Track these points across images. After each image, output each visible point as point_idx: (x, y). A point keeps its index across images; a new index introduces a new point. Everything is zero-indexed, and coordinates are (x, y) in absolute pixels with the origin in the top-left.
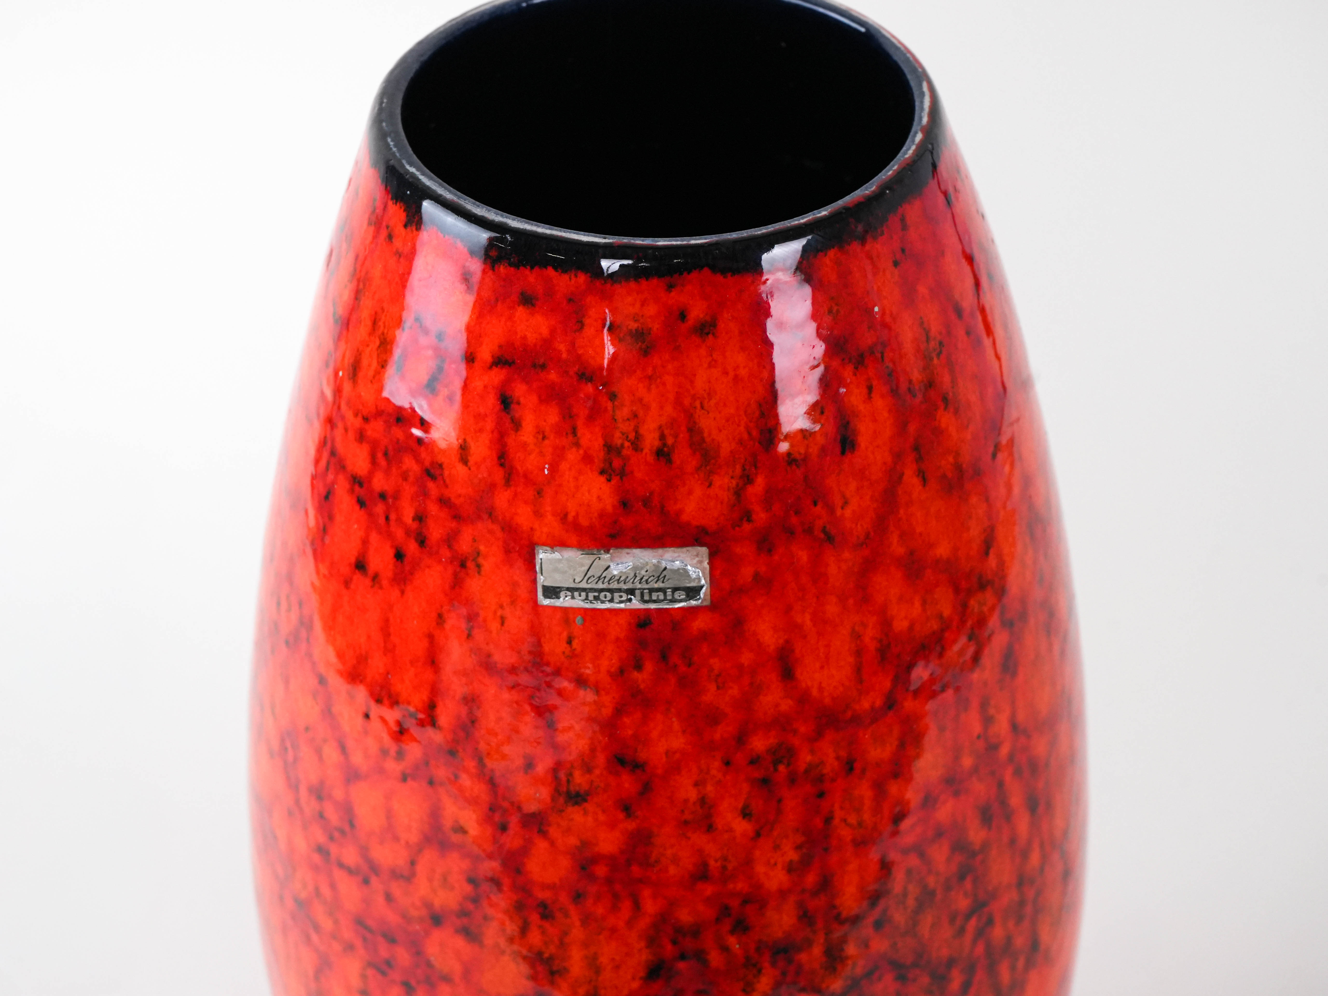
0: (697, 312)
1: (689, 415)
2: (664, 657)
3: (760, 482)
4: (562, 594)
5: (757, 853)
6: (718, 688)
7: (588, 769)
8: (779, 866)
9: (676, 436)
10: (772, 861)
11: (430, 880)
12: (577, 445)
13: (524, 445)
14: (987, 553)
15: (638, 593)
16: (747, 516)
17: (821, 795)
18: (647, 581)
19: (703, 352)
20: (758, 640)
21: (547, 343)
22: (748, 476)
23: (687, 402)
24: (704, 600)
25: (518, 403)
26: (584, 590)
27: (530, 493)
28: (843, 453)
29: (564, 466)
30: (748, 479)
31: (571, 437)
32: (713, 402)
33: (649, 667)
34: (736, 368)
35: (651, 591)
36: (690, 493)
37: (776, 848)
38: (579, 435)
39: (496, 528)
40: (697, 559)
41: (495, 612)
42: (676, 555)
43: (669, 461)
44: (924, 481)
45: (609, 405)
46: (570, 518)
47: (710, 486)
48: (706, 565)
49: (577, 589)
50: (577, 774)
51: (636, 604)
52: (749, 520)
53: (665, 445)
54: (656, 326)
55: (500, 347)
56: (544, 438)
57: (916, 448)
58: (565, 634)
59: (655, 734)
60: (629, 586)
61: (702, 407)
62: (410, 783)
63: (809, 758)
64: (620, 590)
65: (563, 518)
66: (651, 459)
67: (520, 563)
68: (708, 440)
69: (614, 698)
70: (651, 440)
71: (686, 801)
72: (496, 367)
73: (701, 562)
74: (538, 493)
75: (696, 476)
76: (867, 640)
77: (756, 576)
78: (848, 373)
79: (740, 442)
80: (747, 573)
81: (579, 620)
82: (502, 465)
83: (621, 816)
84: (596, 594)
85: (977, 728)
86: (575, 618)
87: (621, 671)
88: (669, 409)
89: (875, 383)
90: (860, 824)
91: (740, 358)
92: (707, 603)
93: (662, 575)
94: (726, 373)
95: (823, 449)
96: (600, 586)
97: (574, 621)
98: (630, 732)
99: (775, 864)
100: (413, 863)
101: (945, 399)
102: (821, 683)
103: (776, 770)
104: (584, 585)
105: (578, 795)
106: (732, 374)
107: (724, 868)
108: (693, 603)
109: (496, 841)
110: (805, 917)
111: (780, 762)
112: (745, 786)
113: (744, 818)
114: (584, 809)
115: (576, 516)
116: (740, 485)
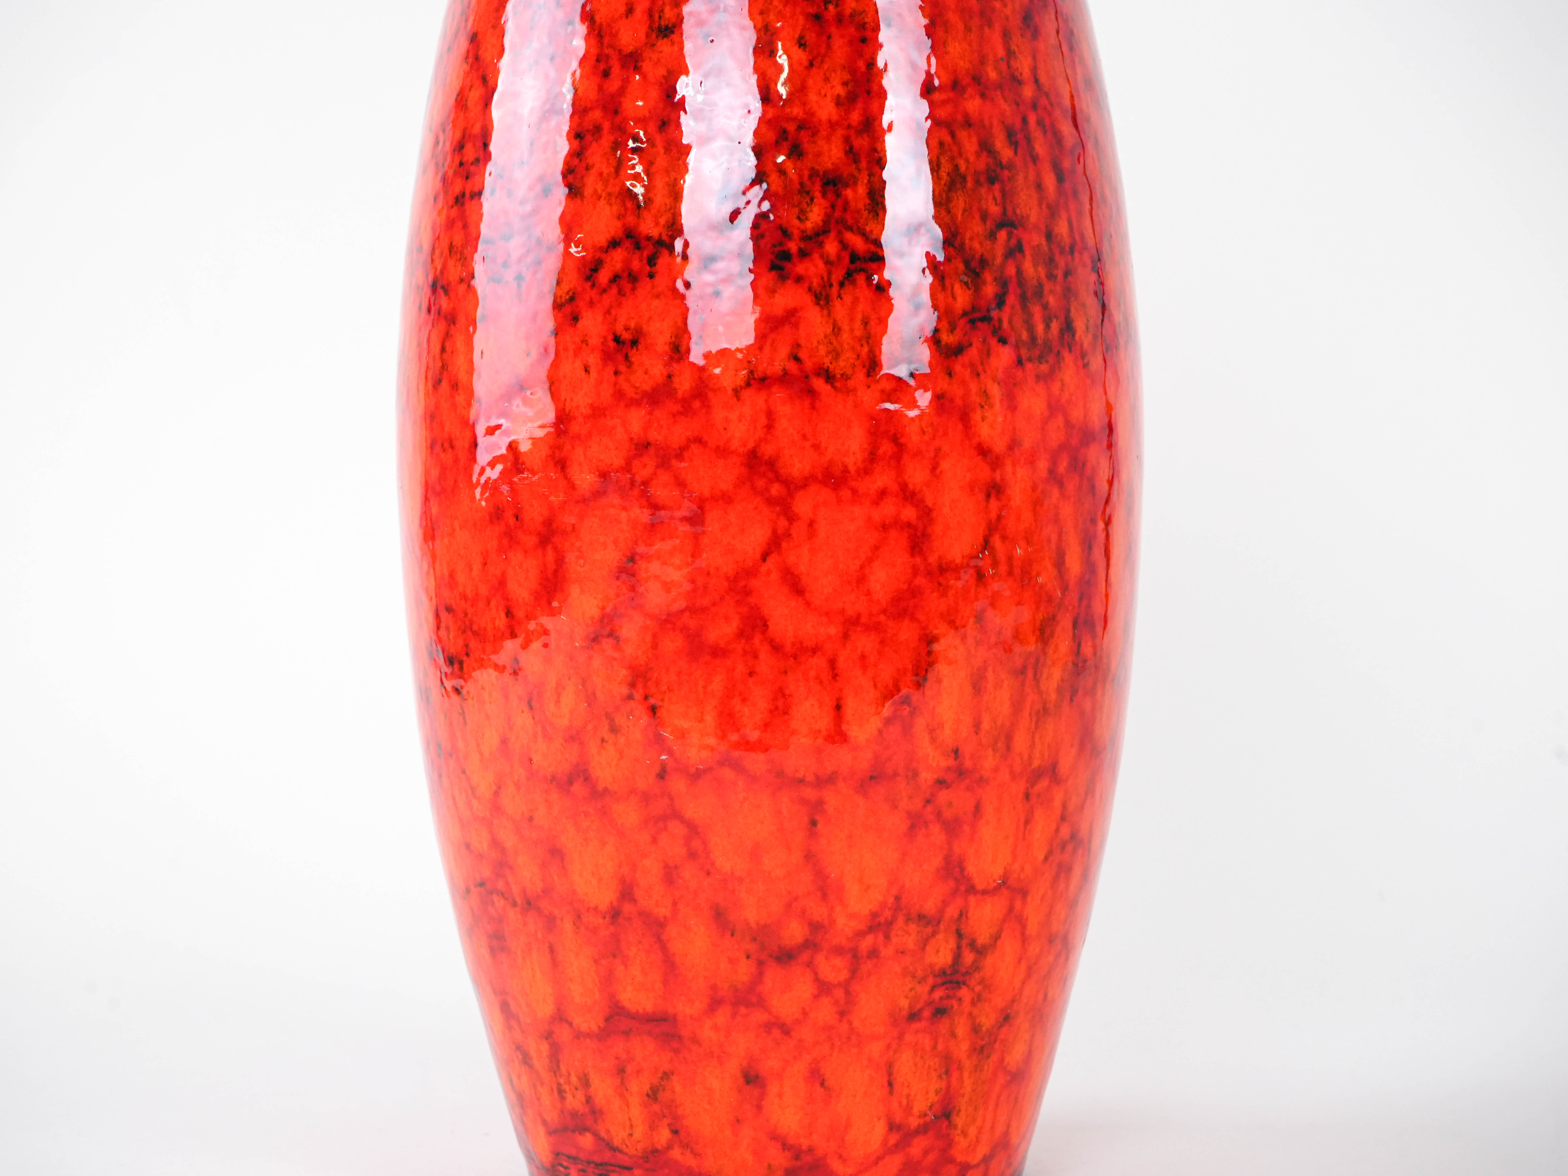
5: (811, 82)
8: (829, 98)
10: (823, 92)
17: (864, 41)
37: (827, 80)
50: (667, 9)
99: (826, 96)
103: (826, 9)
105: (667, 27)
109: (600, 88)
110: (851, 153)
111: (830, 2)
112: (801, 20)
113: (800, 47)
114: (671, 40)
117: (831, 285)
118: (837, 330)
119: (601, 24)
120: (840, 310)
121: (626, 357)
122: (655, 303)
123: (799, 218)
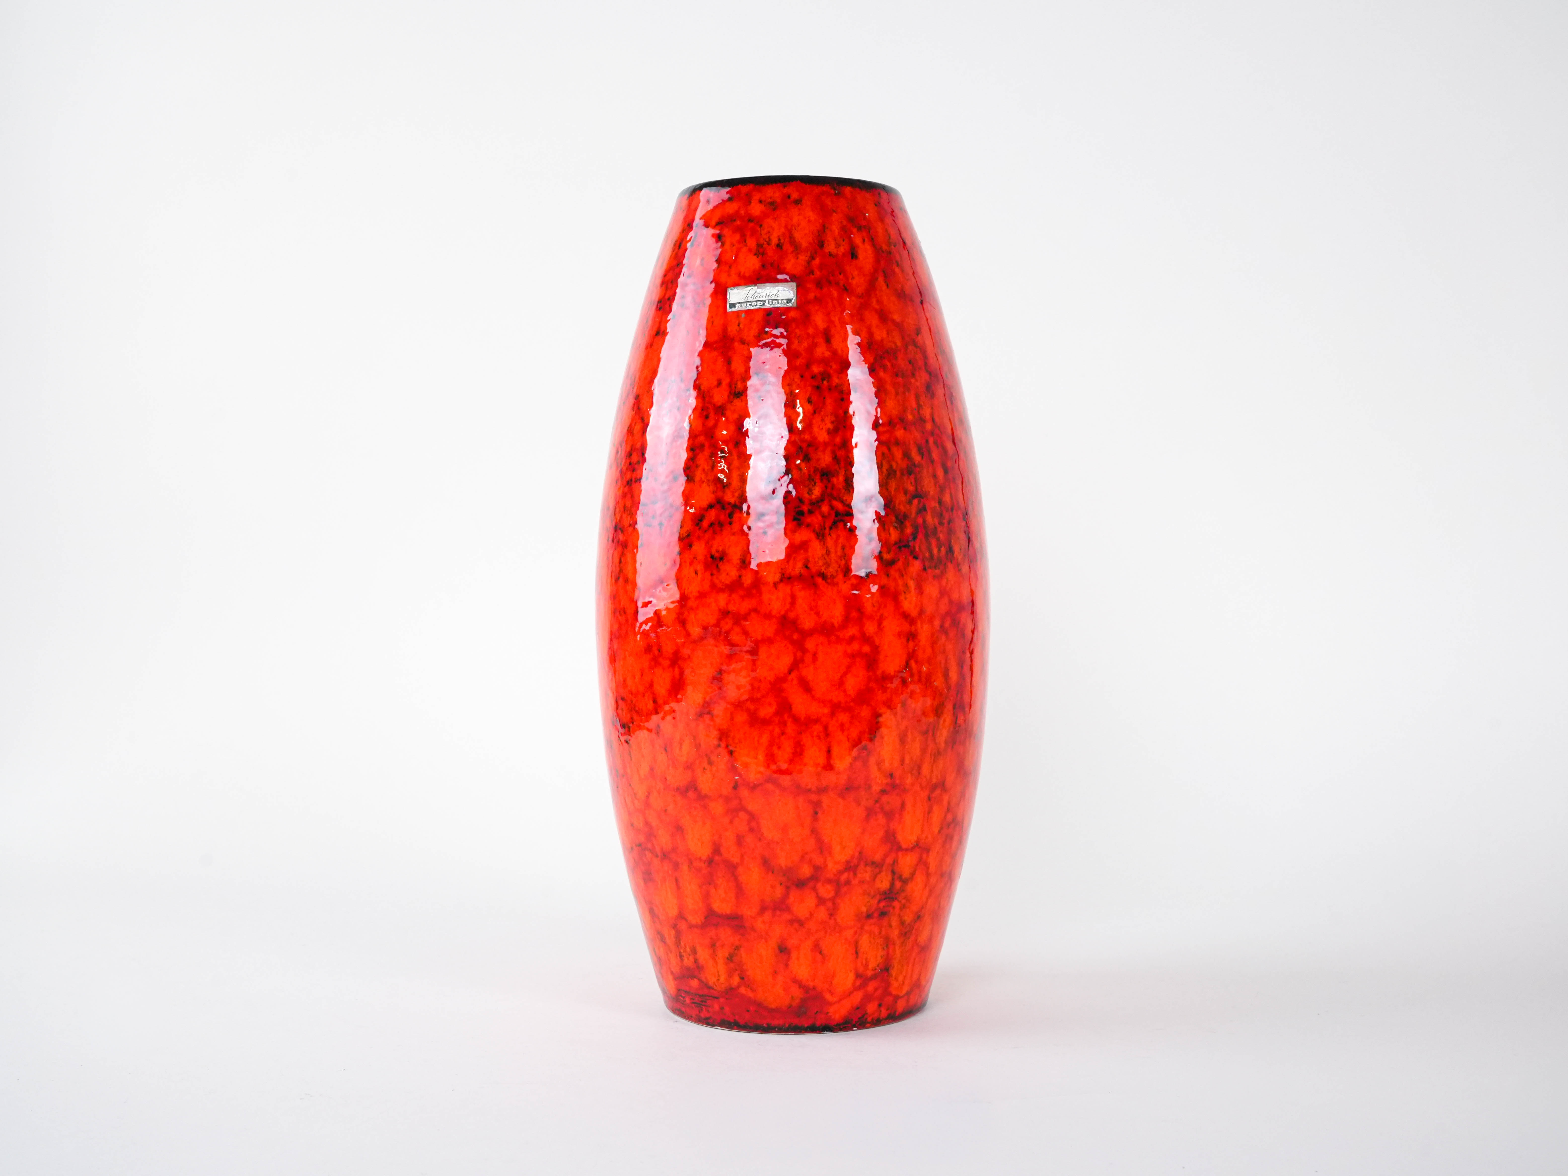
0: (795, 195)
1: (790, 232)
3: (817, 261)
4: (737, 305)
5: (814, 421)
6: (799, 342)
7: (743, 380)
8: (824, 430)
9: (785, 240)
10: (821, 427)
12: (746, 245)
14: (917, 333)
15: (767, 301)
16: (812, 272)
17: (842, 400)
19: (796, 209)
20: (816, 324)
21: (737, 212)
22: (813, 257)
23: (789, 227)
25: (725, 236)
26: (746, 302)
27: (727, 268)
28: (852, 258)
29: (741, 255)
30: (812, 258)
31: (744, 243)
32: (800, 228)
34: (809, 217)
35: (772, 300)
36: (790, 261)
37: (823, 420)
38: (747, 241)
39: (712, 286)
41: (710, 320)
43: (781, 249)
44: (887, 287)
45: (759, 229)
46: (742, 274)
47: (798, 257)
48: (795, 290)
49: (742, 303)
50: (739, 383)
52: (813, 274)
53: (780, 242)
54: (779, 200)
55: (719, 219)
56: (733, 246)
57: (884, 272)
58: (737, 322)
60: (764, 299)
61: (795, 229)
63: (837, 381)
65: (739, 275)
66: (774, 248)
67: (721, 297)
68: (797, 241)
70: (775, 241)
72: (717, 226)
74: (730, 267)
75: (792, 255)
77: (815, 297)
79: (810, 243)
80: (811, 296)
81: (743, 315)
85: (914, 405)
86: (742, 314)
87: (759, 335)
88: (782, 230)
89: (866, 239)
92: (795, 305)
94: (805, 218)
95: (843, 254)
97: (741, 316)
99: (822, 429)
101: (897, 263)
102: (842, 348)
103: (823, 383)
104: (746, 300)
105: (739, 393)
109: (704, 425)
110: (835, 459)
111: (824, 380)
112: (809, 388)
113: (809, 403)
114: (741, 399)
115: (744, 273)
116: (810, 260)
117: (825, 529)
118: (828, 553)
119: (704, 391)
120: (830, 542)
121: (717, 566)
122: (732, 538)
123: (808, 493)
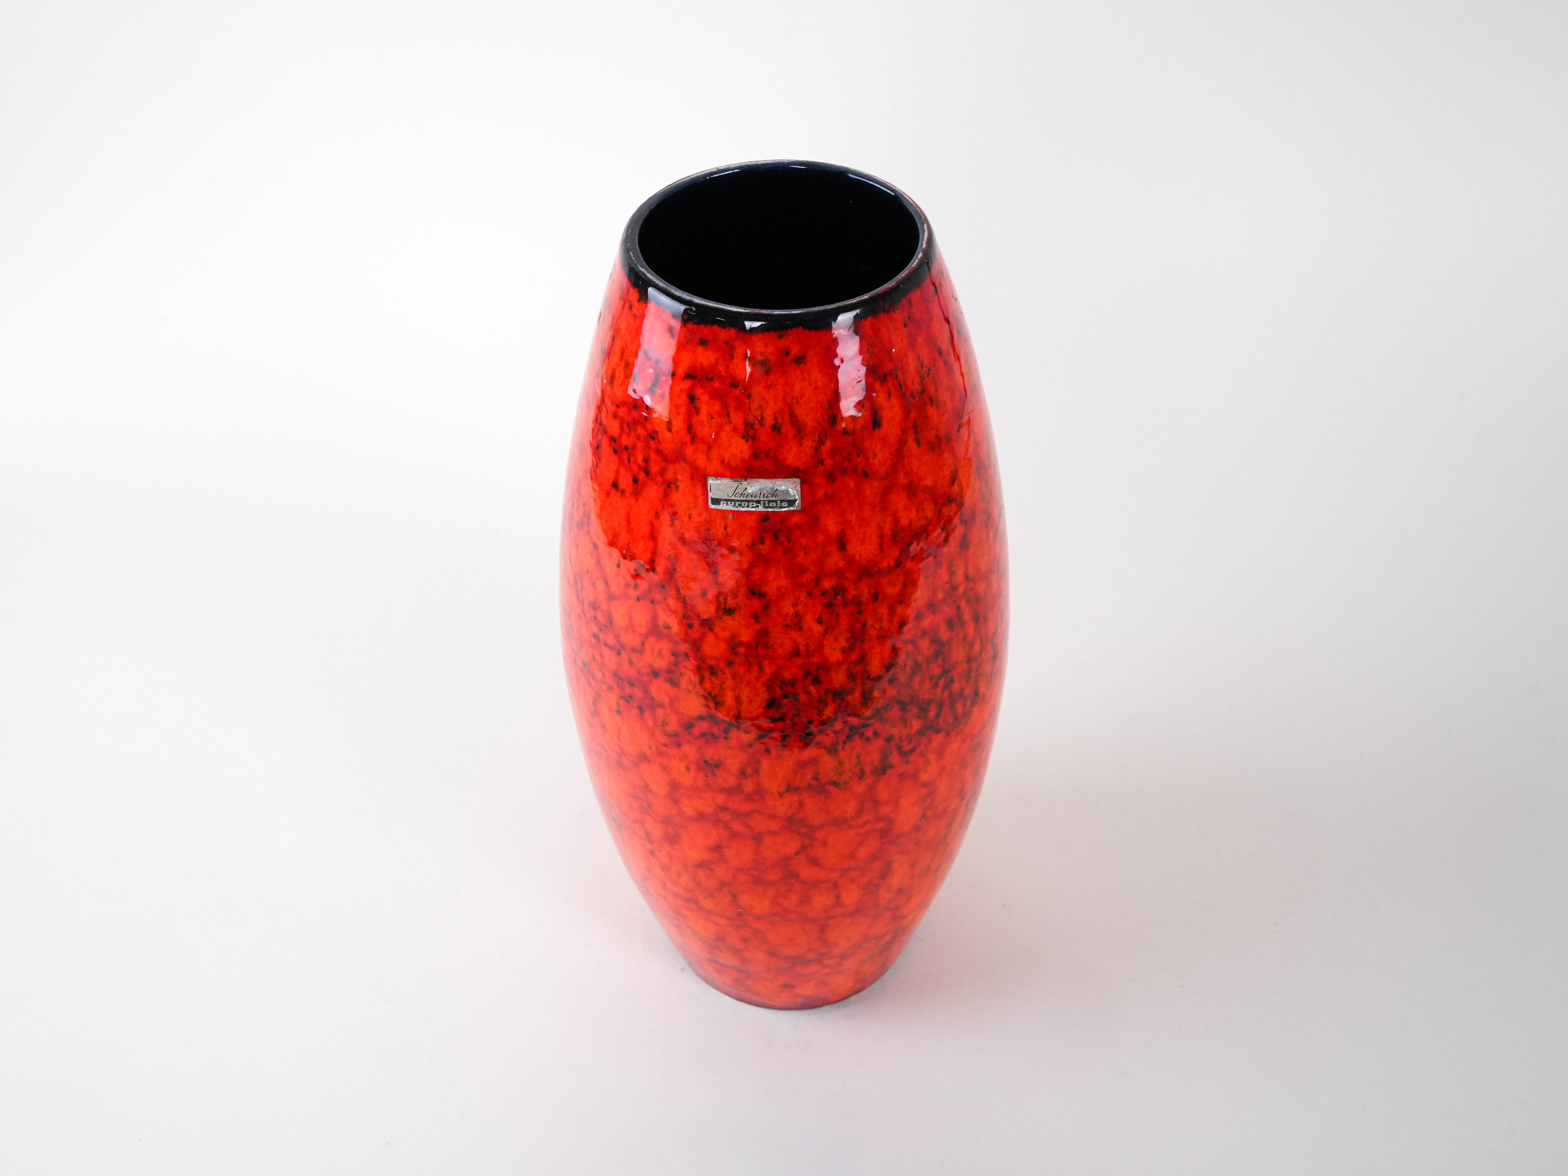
0: (795, 350)
1: (790, 407)
2: (776, 537)
3: (828, 444)
4: (722, 503)
5: (826, 642)
6: (805, 554)
7: (735, 596)
8: (837, 650)
9: (783, 418)
10: (834, 647)
11: (652, 653)
12: (730, 423)
13: (702, 422)
14: (953, 484)
15: (762, 502)
16: (821, 462)
17: (860, 612)
18: (767, 496)
19: (798, 372)
20: (827, 529)
21: (714, 366)
22: (822, 441)
23: (789, 400)
24: (798, 507)
25: (698, 399)
26: (733, 500)
27: (704, 448)
28: (874, 428)
29: (723, 434)
30: (822, 442)
31: (726, 418)
32: (803, 400)
33: (768, 543)
34: (816, 382)
35: (769, 501)
36: (791, 449)
37: (836, 640)
38: (731, 417)
39: (687, 467)
40: (794, 485)
41: (686, 512)
42: (783, 482)
43: (779, 432)
44: (919, 444)
45: (747, 401)
46: (726, 462)
47: (801, 445)
48: (799, 488)
50: (729, 599)
51: (761, 508)
52: (822, 464)
53: (777, 423)
54: (772, 358)
55: (688, 368)
56: (712, 418)
57: (915, 426)
58: (723, 525)
59: (771, 578)
60: (757, 499)
61: (797, 402)
62: (641, 602)
63: (854, 592)
64: (752, 501)
65: (722, 461)
66: (769, 430)
67: (699, 486)
68: (800, 421)
69: (749, 558)
70: (769, 420)
71: (787, 614)
72: (687, 379)
73: (796, 487)
74: (709, 448)
75: (794, 440)
76: (886, 530)
77: (826, 494)
78: (877, 386)
79: (818, 422)
80: (821, 493)
81: (730, 516)
82: (689, 432)
83: (753, 621)
84: (740, 503)
85: (946, 577)
86: (728, 515)
87: (753, 544)
88: (779, 403)
89: (892, 391)
90: (881, 628)
91: (819, 376)
92: (799, 509)
93: (775, 493)
94: (810, 384)
95: (863, 427)
96: (742, 498)
97: (728, 518)
98: (757, 577)
99: (835, 649)
100: (643, 644)
101: (931, 400)
102: (860, 553)
103: (836, 598)
104: (733, 498)
105: (730, 609)
106: (814, 385)
107: (808, 650)
108: (792, 508)
109: (687, 634)
110: (851, 676)
111: (838, 594)
112: (819, 607)
113: (818, 624)
114: (733, 617)
115: (729, 461)
116: (817, 445)
117: (838, 744)
118: (841, 763)
119: (685, 596)
120: (843, 755)
121: (712, 771)
122: (729, 751)
123: (818, 715)
